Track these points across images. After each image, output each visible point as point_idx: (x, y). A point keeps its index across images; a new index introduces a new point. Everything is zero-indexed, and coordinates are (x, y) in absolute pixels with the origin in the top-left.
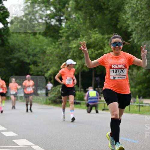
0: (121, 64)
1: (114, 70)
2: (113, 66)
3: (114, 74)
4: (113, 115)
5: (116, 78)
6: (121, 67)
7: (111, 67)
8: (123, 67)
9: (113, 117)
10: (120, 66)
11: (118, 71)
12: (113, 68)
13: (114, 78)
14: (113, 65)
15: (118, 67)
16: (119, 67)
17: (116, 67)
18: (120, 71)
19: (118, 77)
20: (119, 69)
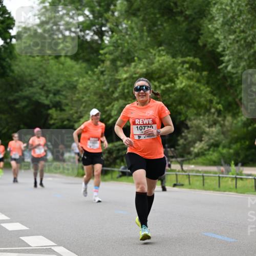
0: (147, 119)
1: (139, 126)
2: (137, 122)
3: (139, 132)
4: (138, 187)
5: (142, 137)
6: (147, 123)
7: (134, 123)
8: (150, 123)
9: (138, 190)
10: (146, 121)
11: (143, 128)
12: (137, 124)
13: (139, 137)
14: (136, 120)
15: (143, 122)
16: (145, 123)
17: (141, 123)
18: (146, 128)
19: (144, 136)
20: (145, 125)
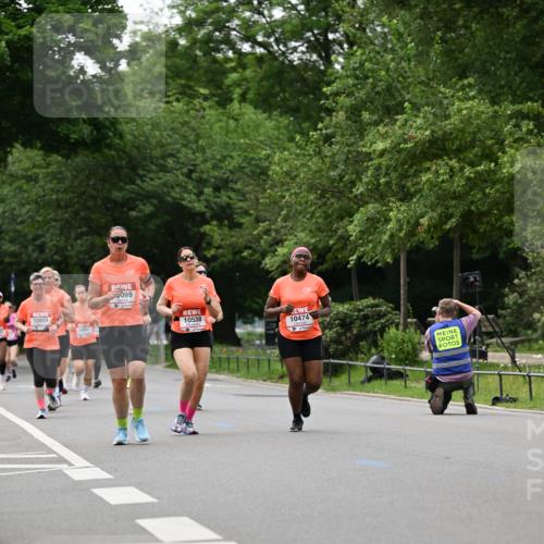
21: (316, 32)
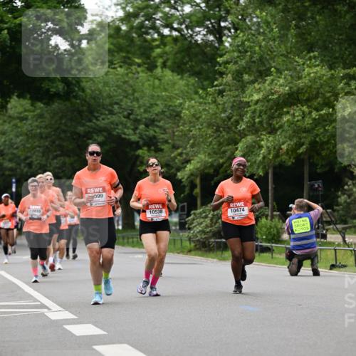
21: (213, 21)
